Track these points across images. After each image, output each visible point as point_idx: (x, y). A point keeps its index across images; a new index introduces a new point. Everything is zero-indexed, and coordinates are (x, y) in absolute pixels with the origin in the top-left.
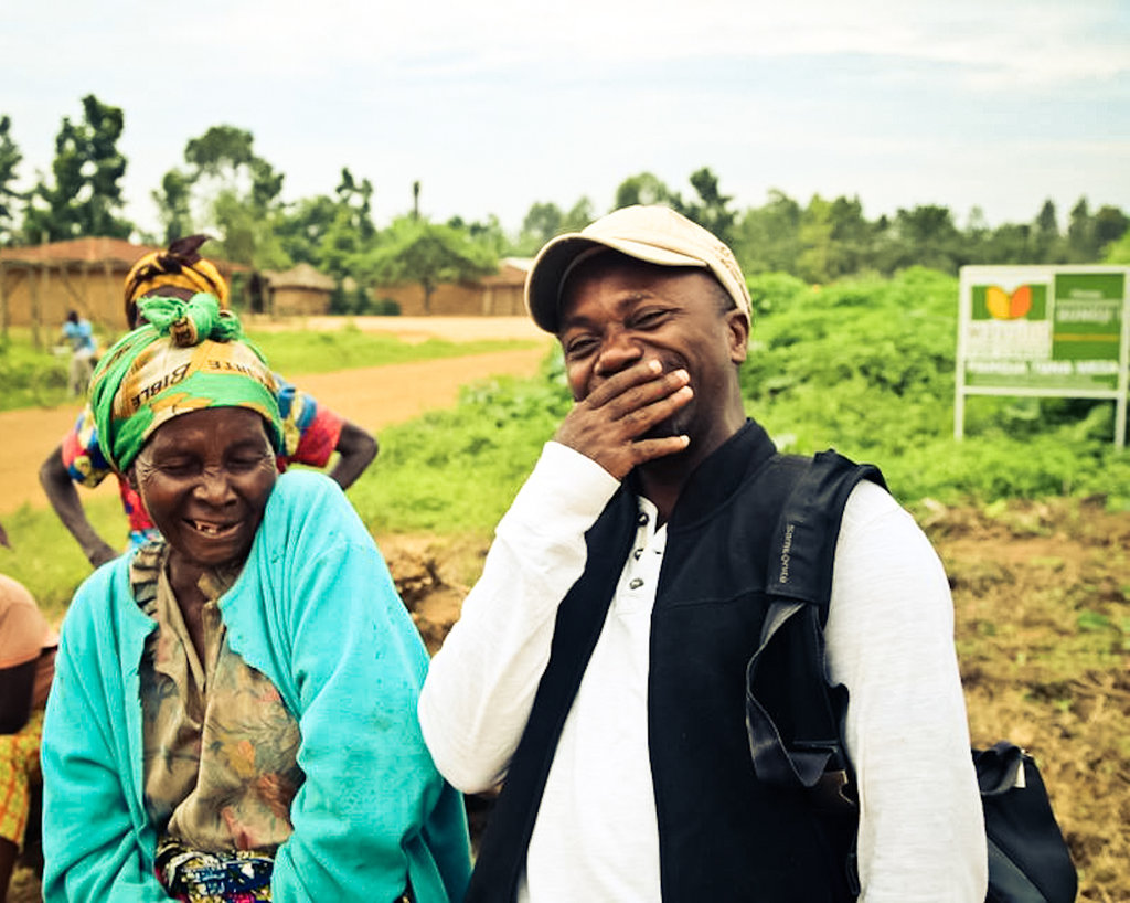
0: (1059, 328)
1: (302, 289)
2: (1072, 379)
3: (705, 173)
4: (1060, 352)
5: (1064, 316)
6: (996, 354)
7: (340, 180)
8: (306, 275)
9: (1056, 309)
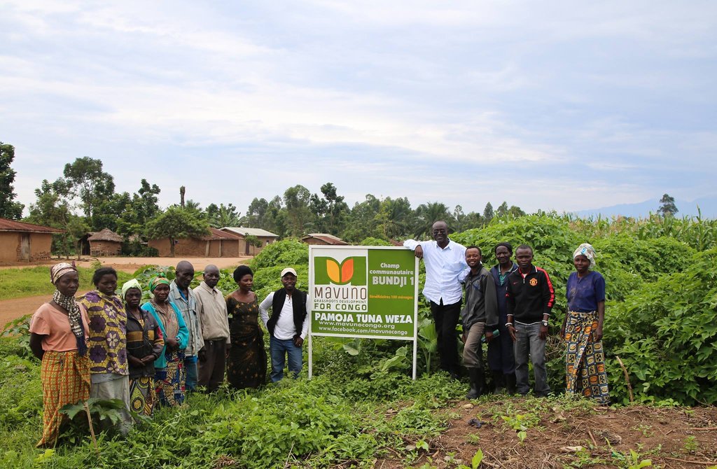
0: (373, 290)
1: (105, 241)
2: (383, 326)
3: (329, 185)
4: (373, 308)
5: (375, 281)
6: (333, 309)
7: (141, 186)
8: (107, 234)
9: (371, 276)
